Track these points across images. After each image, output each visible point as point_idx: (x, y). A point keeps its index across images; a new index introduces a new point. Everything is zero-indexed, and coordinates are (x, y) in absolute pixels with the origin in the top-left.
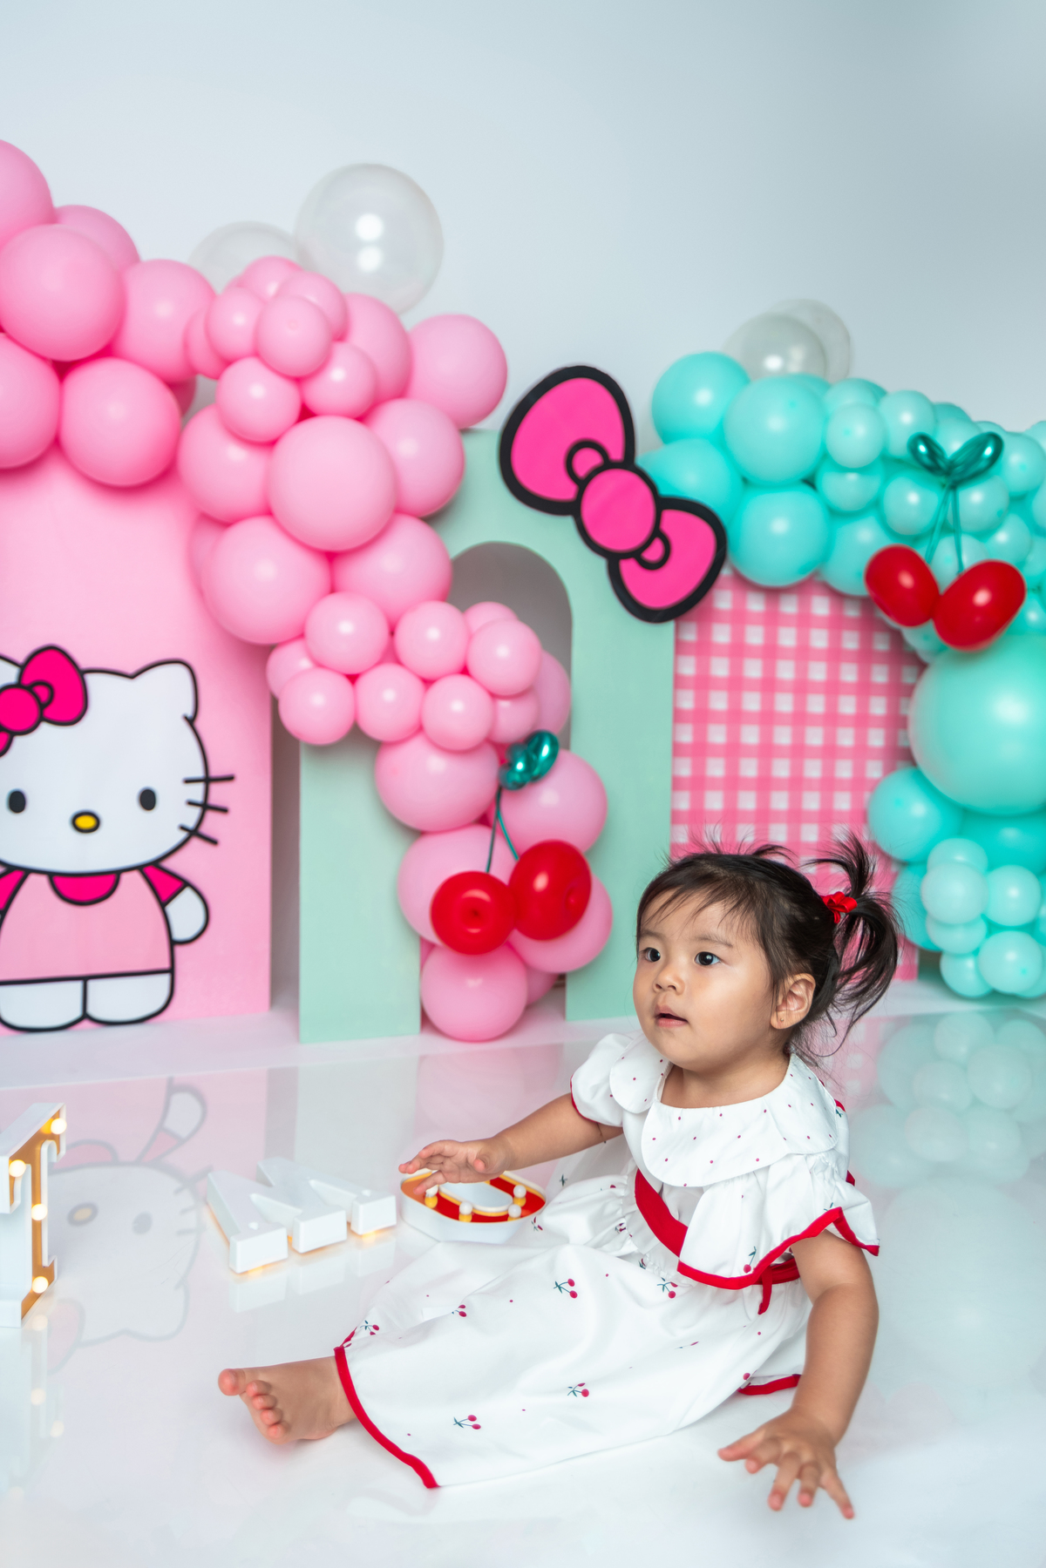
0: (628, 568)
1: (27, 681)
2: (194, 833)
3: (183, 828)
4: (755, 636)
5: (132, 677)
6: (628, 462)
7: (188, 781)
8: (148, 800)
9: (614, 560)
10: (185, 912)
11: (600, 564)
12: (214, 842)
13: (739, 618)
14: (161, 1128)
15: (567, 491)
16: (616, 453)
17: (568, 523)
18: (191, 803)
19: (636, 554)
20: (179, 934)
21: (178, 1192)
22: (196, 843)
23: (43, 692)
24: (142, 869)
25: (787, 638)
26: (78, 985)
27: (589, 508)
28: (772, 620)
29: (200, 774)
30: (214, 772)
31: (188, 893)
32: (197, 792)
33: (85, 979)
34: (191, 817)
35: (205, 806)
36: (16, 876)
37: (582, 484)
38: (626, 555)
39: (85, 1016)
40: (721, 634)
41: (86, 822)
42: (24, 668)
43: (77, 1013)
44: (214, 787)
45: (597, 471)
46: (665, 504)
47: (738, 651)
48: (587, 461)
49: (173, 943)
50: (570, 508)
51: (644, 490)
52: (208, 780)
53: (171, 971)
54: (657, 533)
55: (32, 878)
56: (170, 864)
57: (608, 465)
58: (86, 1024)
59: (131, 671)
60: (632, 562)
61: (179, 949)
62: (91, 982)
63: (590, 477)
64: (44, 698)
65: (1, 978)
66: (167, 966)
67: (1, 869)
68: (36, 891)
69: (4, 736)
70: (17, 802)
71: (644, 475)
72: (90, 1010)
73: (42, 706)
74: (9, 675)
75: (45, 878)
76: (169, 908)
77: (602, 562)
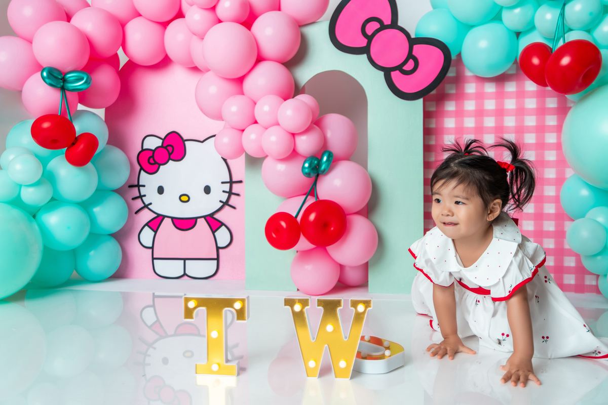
0: (395, 75)
1: (165, 145)
2: (226, 203)
3: (221, 201)
4: (490, 105)
5: (202, 142)
6: (394, 25)
7: (223, 183)
8: (207, 190)
9: (387, 72)
10: (222, 236)
11: (381, 74)
12: (234, 208)
13: (480, 97)
15: (363, 42)
16: (387, 22)
17: (364, 57)
18: (224, 191)
19: (399, 68)
20: (219, 245)
22: (227, 208)
23: (170, 149)
24: (205, 217)
25: (510, 104)
26: (183, 261)
27: (373, 50)
28: (500, 96)
29: (228, 180)
30: (234, 180)
31: (223, 227)
32: (226, 187)
33: (185, 260)
34: (224, 197)
35: (230, 193)
36: (161, 218)
37: (370, 38)
38: (394, 69)
39: (185, 274)
40: (470, 105)
41: (184, 198)
42: (164, 140)
43: (182, 273)
44: (234, 186)
45: (378, 31)
46: (414, 42)
47: (480, 113)
48: (372, 27)
49: (218, 248)
50: (364, 50)
51: (403, 37)
52: (231, 182)
53: (218, 259)
54: (410, 56)
55: (166, 219)
56: (217, 216)
57: (383, 27)
58: (186, 277)
59: (202, 140)
60: (397, 72)
61: (221, 251)
62: (187, 261)
63: (374, 35)
64: (171, 152)
65: (155, 257)
66: (216, 257)
67: (155, 215)
68: (167, 224)
69: (157, 165)
70: (161, 190)
71: (402, 30)
72: (187, 272)
73: (170, 154)
74: (159, 143)
75: (170, 219)
76: (216, 234)
77: (382, 74)
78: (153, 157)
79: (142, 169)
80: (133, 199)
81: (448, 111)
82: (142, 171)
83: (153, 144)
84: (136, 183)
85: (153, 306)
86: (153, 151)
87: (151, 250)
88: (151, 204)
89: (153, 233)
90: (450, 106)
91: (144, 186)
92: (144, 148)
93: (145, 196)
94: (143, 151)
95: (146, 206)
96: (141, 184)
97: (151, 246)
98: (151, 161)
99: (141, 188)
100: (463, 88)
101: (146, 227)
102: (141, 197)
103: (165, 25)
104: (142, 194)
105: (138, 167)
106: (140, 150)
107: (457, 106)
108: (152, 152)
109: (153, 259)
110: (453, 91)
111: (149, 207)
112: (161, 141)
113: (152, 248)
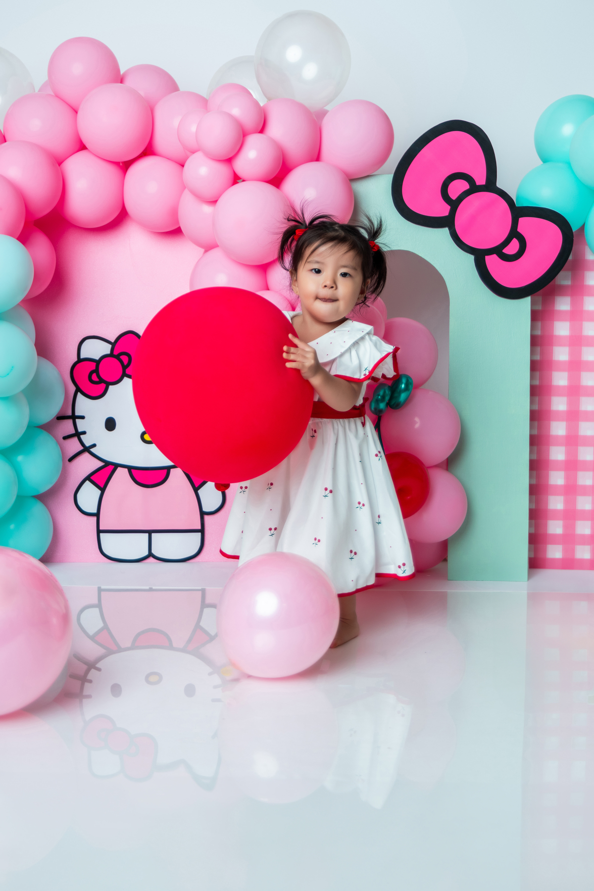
0: (492, 262)
1: (116, 353)
6: (491, 185)
9: (480, 256)
10: (210, 495)
11: (469, 260)
14: (198, 627)
15: (443, 210)
16: (481, 180)
17: (446, 231)
19: (498, 251)
20: (206, 509)
21: (210, 674)
23: (125, 359)
26: (147, 535)
27: (460, 220)
33: (150, 532)
36: (111, 468)
37: (454, 205)
38: (490, 252)
39: (150, 555)
42: (114, 345)
43: (146, 553)
45: (467, 193)
46: (518, 212)
48: (458, 188)
49: (203, 514)
50: (447, 222)
51: (504, 204)
53: (202, 531)
54: (514, 233)
55: (119, 469)
57: (474, 188)
58: (151, 559)
60: (495, 256)
61: (206, 518)
62: (153, 535)
63: (460, 199)
64: (126, 362)
65: (101, 528)
66: (199, 527)
67: (101, 464)
68: (121, 477)
69: (103, 385)
70: (110, 424)
71: (503, 194)
72: (153, 552)
73: (125, 367)
74: (106, 349)
75: (126, 470)
76: (199, 491)
77: (471, 258)
78: (96, 371)
79: (78, 390)
80: (65, 438)
81: (560, 312)
82: (79, 395)
83: (96, 350)
84: (70, 413)
85: (99, 606)
86: (97, 362)
87: (95, 519)
88: (94, 446)
89: (99, 492)
90: (563, 304)
91: (83, 417)
92: (82, 356)
93: (84, 433)
94: (80, 360)
95: (87, 449)
96: (77, 413)
97: (95, 511)
98: (94, 377)
99: (78, 421)
100: (582, 278)
101: (87, 482)
102: (78, 434)
103: (124, 166)
104: (80, 430)
105: (72, 388)
106: (75, 359)
107: (573, 304)
108: (94, 364)
109: (99, 531)
110: (568, 282)
111: (92, 450)
112: (110, 346)
113: (97, 515)
